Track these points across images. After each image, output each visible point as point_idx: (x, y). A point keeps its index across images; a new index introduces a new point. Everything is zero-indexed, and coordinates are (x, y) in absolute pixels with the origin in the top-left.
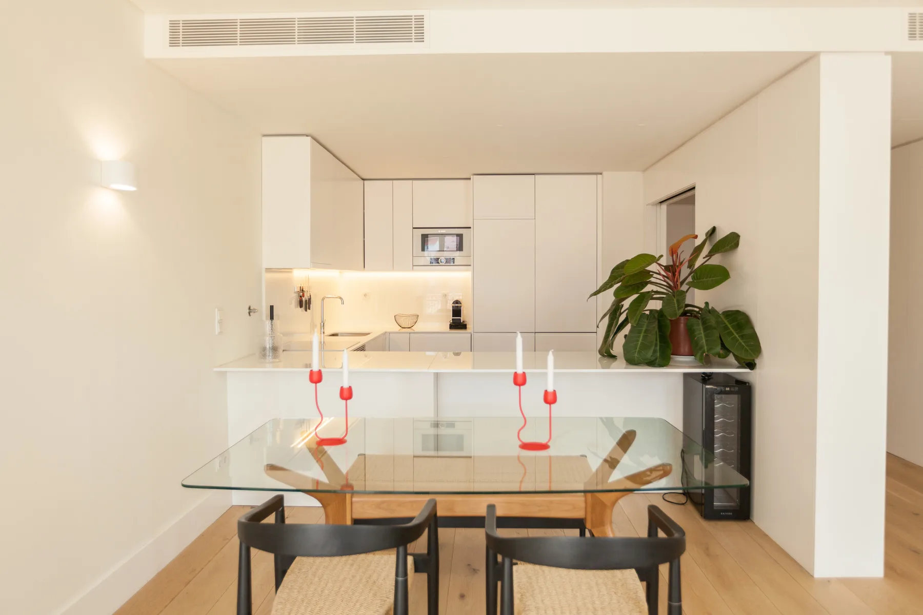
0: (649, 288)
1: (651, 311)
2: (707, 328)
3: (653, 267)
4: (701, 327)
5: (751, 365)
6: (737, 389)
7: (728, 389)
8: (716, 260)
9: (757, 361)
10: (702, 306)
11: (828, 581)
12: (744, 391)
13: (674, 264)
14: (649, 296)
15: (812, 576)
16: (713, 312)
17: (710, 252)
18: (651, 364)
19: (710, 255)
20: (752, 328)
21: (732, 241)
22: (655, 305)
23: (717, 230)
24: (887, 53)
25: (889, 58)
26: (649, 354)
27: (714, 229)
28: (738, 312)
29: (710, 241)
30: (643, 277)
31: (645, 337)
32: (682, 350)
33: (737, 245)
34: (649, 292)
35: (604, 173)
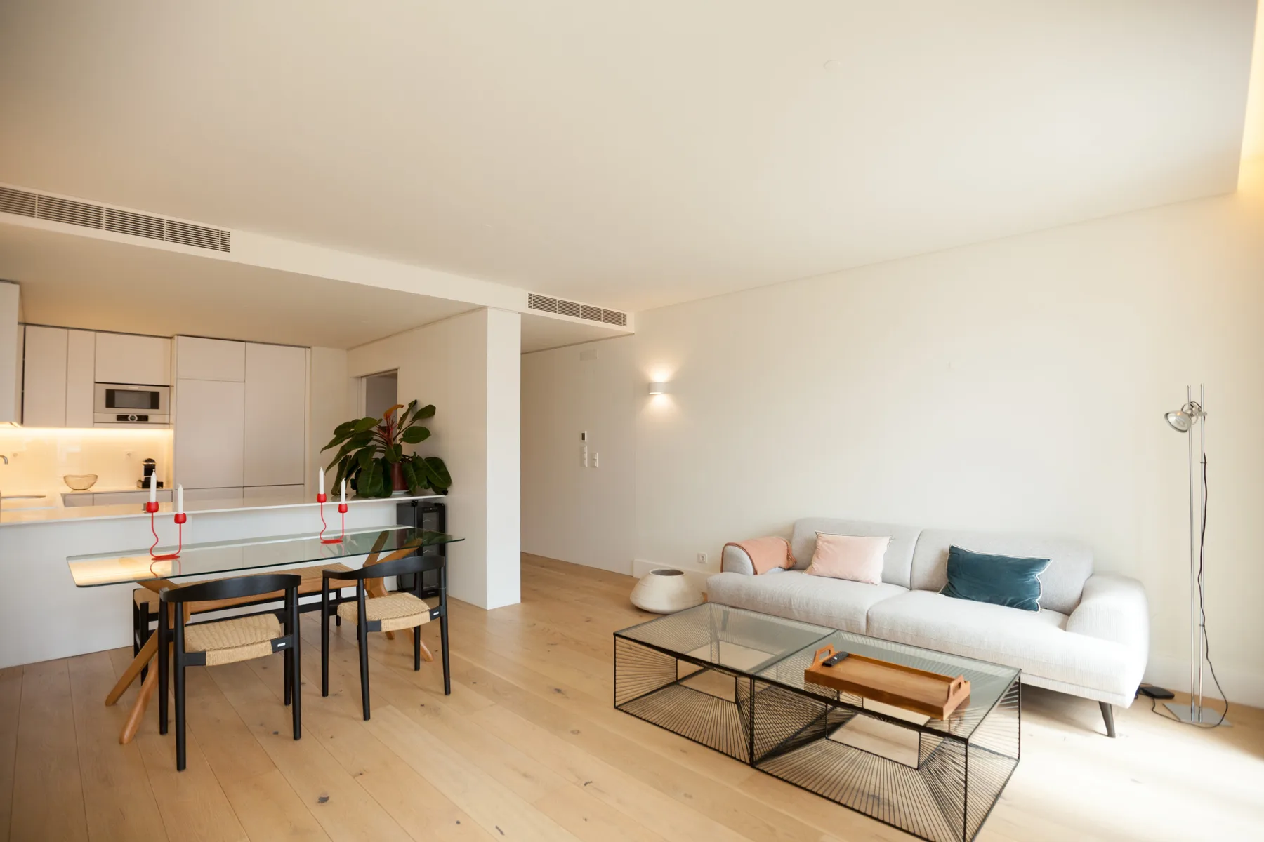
0: (372, 443)
1: (376, 459)
2: (416, 469)
3: (375, 429)
4: (412, 468)
5: (445, 493)
6: (437, 508)
7: (431, 509)
8: (417, 424)
9: (449, 489)
10: (412, 455)
11: (495, 610)
12: (441, 509)
13: (388, 426)
14: (374, 448)
15: (486, 610)
16: (419, 458)
17: (414, 418)
18: (378, 496)
19: (414, 419)
20: (446, 468)
21: (430, 411)
22: (379, 455)
23: (418, 403)
24: (519, 313)
25: (520, 315)
26: (377, 489)
27: (415, 402)
28: (435, 458)
29: (412, 412)
30: (368, 436)
31: (373, 477)
32: (396, 487)
33: (434, 413)
34: (373, 446)
35: (314, 348)
